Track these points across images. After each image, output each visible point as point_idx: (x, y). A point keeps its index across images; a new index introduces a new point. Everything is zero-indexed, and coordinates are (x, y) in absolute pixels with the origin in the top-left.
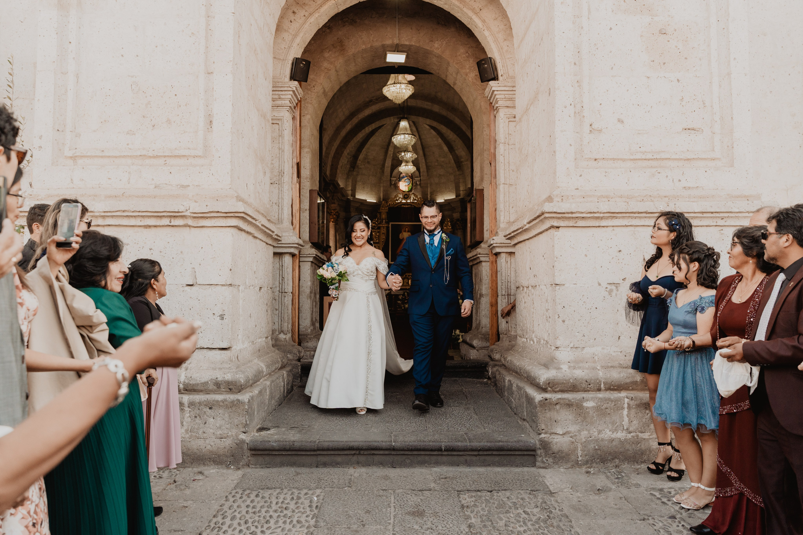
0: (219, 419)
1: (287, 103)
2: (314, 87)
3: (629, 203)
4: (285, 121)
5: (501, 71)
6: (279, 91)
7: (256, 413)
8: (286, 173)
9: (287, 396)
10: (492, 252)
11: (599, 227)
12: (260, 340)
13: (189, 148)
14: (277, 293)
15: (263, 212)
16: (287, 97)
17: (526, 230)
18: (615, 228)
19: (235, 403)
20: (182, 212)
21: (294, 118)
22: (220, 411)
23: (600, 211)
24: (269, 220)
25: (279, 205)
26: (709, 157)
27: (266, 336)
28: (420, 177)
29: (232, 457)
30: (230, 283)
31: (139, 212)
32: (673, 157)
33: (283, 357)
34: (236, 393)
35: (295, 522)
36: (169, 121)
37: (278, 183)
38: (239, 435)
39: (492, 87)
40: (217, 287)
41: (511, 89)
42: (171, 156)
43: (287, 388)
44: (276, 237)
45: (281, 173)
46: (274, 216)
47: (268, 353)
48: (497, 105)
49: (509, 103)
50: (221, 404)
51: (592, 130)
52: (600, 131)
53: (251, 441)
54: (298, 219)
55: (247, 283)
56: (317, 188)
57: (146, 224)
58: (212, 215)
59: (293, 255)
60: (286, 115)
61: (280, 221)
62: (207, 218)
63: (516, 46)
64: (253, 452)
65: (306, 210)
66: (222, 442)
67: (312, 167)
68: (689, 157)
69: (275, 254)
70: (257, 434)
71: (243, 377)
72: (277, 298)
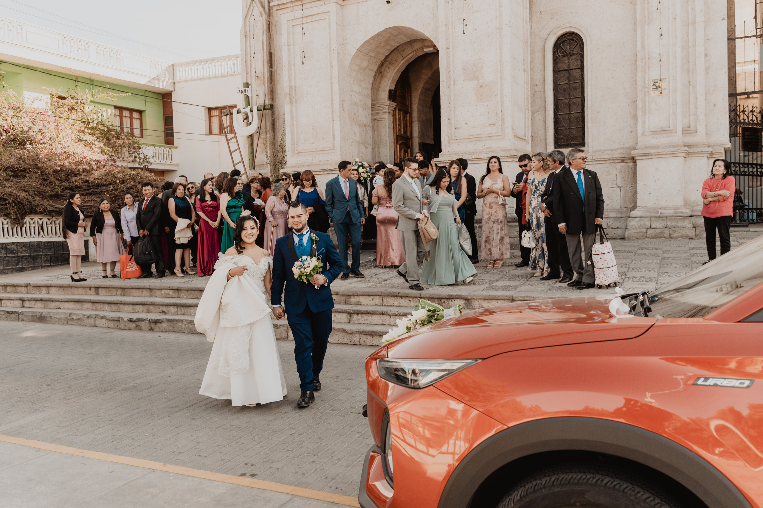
4: (387, 119)
8: (388, 142)
13: (329, 147)
16: (386, 108)
20: (326, 169)
32: (484, 136)
42: (324, 150)
60: (387, 116)
68: (489, 136)
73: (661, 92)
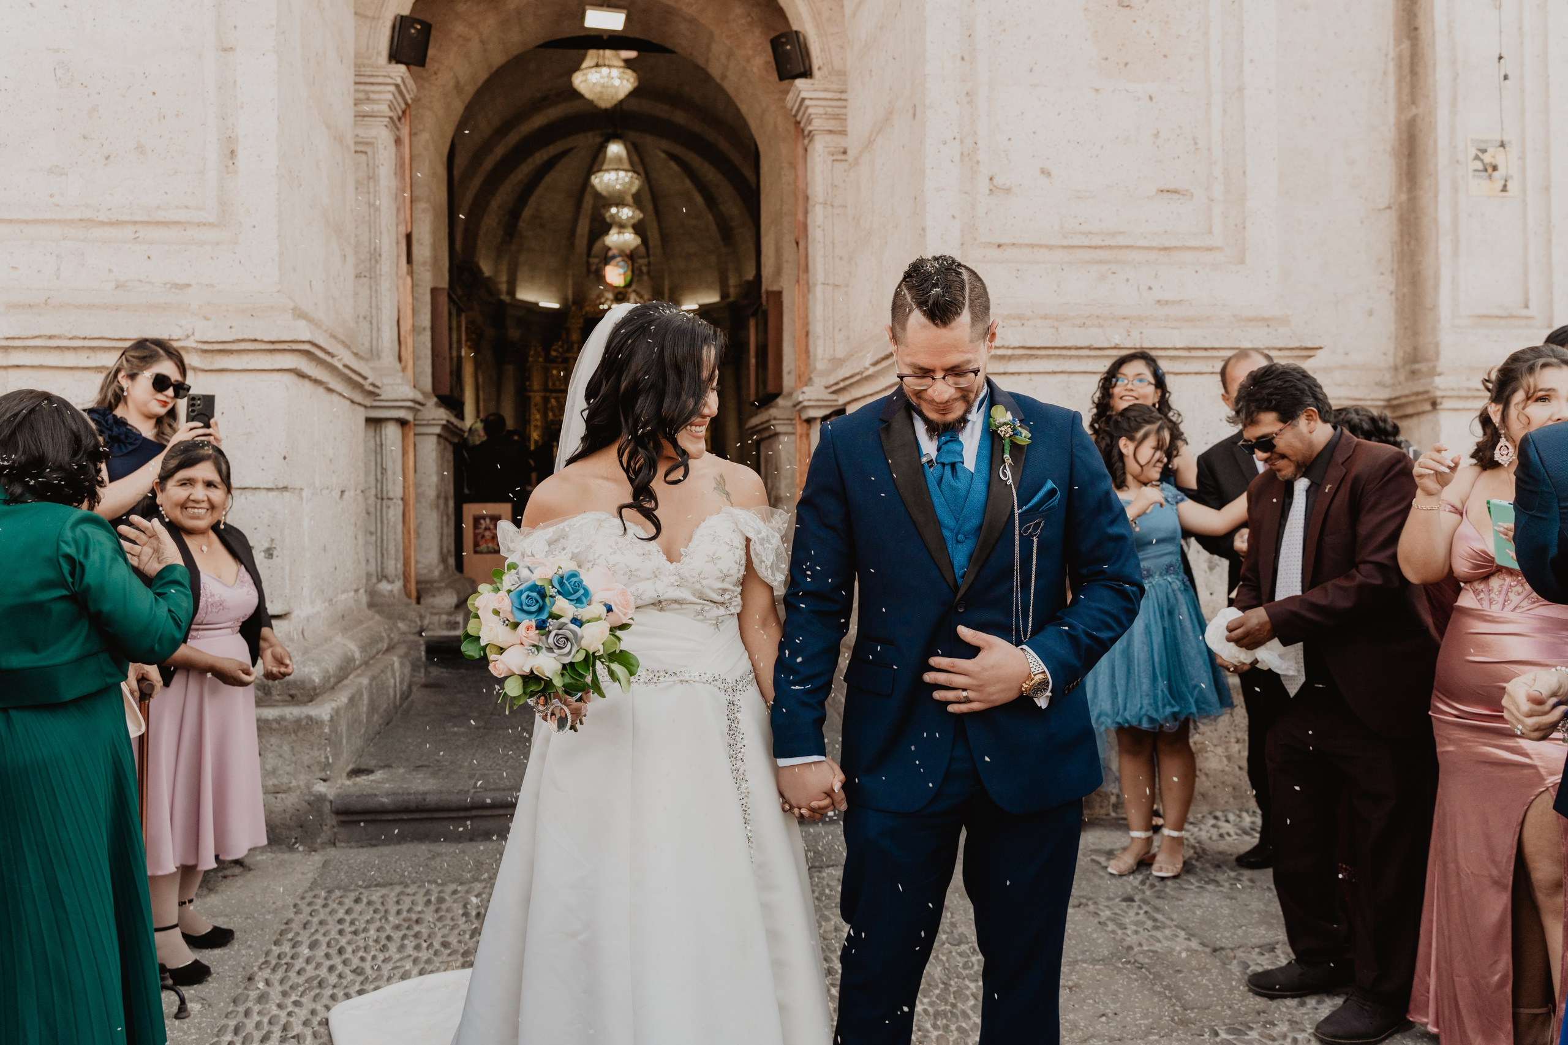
0: (270, 755)
1: (384, 108)
2: (436, 73)
3: (1060, 329)
4: (381, 147)
5: (817, 59)
6: (366, 83)
7: (344, 741)
8: (384, 255)
9: (401, 705)
10: (800, 417)
11: (1005, 374)
12: (343, 597)
13: (187, 207)
14: (372, 501)
15: (343, 338)
16: (382, 96)
17: (868, 378)
18: (1033, 377)
19: (304, 723)
20: (179, 340)
21: (398, 141)
22: (273, 740)
23: (1006, 344)
24: (356, 354)
25: (372, 320)
26: (1202, 245)
27: (355, 587)
28: (648, 256)
29: (300, 829)
30: (285, 485)
31: (85, 338)
32: (1140, 243)
33: (391, 629)
34: (305, 703)
35: (437, 945)
36: (140, 149)
37: (367, 274)
38: (313, 784)
39: (800, 92)
40: (257, 493)
41: (838, 96)
42: (148, 223)
43: (401, 690)
44: (371, 388)
45: (375, 256)
46: (363, 344)
47: (361, 622)
48: (810, 128)
49: (832, 125)
50: (275, 725)
51: (994, 189)
52: (1008, 190)
53: (338, 795)
54: (410, 349)
55: (317, 484)
56: (444, 283)
57: (99, 364)
58: (243, 346)
59: (403, 423)
60: (382, 135)
61: (374, 354)
62: (231, 352)
63: (848, 11)
64: (343, 818)
65: (424, 329)
66: (279, 800)
67: (434, 241)
68: (1167, 245)
69: (369, 421)
70: (348, 782)
71: (317, 671)
72: (372, 510)
73: (1505, 186)
